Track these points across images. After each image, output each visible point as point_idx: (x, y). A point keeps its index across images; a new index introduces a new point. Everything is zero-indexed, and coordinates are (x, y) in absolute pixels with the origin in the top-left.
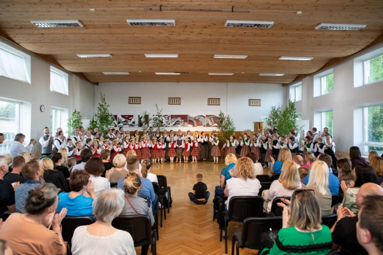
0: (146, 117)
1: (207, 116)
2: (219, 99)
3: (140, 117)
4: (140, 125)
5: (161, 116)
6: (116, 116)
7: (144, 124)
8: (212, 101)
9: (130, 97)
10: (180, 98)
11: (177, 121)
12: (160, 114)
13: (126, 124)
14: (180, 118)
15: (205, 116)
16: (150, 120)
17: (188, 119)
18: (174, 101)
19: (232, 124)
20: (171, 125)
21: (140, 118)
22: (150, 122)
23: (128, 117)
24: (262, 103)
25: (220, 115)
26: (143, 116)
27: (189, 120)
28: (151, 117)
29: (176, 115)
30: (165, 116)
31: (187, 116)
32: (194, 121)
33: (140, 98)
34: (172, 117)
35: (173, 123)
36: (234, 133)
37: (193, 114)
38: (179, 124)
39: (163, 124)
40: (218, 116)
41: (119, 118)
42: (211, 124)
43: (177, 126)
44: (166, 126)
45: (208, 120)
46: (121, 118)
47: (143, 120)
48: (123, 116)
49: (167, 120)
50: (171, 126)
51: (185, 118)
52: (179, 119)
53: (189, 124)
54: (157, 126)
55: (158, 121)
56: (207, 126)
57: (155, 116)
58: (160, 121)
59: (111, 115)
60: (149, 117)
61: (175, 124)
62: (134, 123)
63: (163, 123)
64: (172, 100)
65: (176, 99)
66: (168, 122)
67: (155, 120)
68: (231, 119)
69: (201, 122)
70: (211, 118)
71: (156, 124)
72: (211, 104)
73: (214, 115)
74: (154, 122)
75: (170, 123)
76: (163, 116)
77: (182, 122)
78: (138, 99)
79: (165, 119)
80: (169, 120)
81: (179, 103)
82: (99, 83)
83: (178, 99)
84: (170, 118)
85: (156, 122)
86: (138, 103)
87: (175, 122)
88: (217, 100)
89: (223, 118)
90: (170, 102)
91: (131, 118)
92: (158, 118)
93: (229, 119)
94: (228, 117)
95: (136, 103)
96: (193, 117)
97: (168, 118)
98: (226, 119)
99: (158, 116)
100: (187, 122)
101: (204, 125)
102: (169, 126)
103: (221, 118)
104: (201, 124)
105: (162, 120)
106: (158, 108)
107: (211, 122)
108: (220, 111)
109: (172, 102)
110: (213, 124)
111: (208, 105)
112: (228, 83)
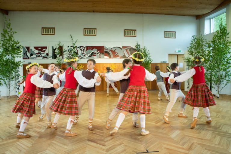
0: (61, 48)
1: (124, 47)
2: (136, 30)
3: (54, 48)
4: (55, 56)
5: (76, 47)
6: (28, 48)
7: (58, 56)
8: (128, 32)
9: (42, 28)
10: (96, 29)
11: (93, 53)
12: (75, 46)
13: (39, 56)
14: (96, 50)
15: (121, 47)
16: (65, 51)
17: (104, 50)
18: (90, 32)
19: (149, 56)
20: (87, 56)
21: (54, 50)
22: (64, 53)
23: (41, 49)
24: (177, 35)
25: (137, 47)
26: (58, 47)
27: (106, 52)
28: (65, 48)
29: (92, 47)
30: (81, 47)
31: (103, 47)
32: (110, 52)
33: (54, 28)
34: (88, 48)
35: (89, 55)
36: (151, 65)
37: (109, 46)
38: (95, 55)
39: (78, 56)
40: (135, 48)
41: (31, 50)
43: (94, 58)
44: (82, 58)
45: (125, 51)
46: (33, 49)
47: (57, 51)
48: (36, 48)
49: (82, 52)
50: (87, 58)
51: (101, 49)
52: (95, 50)
53: (105, 55)
55: (73, 52)
56: (123, 58)
57: (69, 48)
58: (75, 52)
59: (22, 47)
60: (64, 48)
61: (91, 56)
62: (47, 54)
63: (78, 54)
64: (88, 31)
65: (91, 30)
66: (84, 53)
67: (70, 51)
68: (147, 51)
69: (118, 54)
70: (127, 49)
71: (70, 55)
72: (127, 35)
73: (130, 47)
74: (69, 53)
75: (85, 54)
76: (78, 47)
77: (97, 54)
78: (52, 29)
79: (80, 50)
80: (85, 51)
81: (94, 33)
82: (9, 12)
83: (93, 30)
84: (85, 49)
85: (70, 53)
86: (52, 33)
87: (90, 54)
88: (133, 31)
89: (140, 49)
90: (86, 33)
91: (45, 49)
92: (73, 49)
93: (145, 50)
94: (145, 48)
95: (49, 33)
96: (109, 49)
97: (84, 49)
98: (142, 50)
99: (73, 47)
100: (103, 53)
101: (120, 56)
102: (84, 58)
103: (137, 50)
104: (118, 55)
105: (78, 52)
106: (73, 39)
107: (127, 54)
108: (136, 43)
109: (88, 33)
110: (129, 56)
111: (125, 36)
112: (144, 14)
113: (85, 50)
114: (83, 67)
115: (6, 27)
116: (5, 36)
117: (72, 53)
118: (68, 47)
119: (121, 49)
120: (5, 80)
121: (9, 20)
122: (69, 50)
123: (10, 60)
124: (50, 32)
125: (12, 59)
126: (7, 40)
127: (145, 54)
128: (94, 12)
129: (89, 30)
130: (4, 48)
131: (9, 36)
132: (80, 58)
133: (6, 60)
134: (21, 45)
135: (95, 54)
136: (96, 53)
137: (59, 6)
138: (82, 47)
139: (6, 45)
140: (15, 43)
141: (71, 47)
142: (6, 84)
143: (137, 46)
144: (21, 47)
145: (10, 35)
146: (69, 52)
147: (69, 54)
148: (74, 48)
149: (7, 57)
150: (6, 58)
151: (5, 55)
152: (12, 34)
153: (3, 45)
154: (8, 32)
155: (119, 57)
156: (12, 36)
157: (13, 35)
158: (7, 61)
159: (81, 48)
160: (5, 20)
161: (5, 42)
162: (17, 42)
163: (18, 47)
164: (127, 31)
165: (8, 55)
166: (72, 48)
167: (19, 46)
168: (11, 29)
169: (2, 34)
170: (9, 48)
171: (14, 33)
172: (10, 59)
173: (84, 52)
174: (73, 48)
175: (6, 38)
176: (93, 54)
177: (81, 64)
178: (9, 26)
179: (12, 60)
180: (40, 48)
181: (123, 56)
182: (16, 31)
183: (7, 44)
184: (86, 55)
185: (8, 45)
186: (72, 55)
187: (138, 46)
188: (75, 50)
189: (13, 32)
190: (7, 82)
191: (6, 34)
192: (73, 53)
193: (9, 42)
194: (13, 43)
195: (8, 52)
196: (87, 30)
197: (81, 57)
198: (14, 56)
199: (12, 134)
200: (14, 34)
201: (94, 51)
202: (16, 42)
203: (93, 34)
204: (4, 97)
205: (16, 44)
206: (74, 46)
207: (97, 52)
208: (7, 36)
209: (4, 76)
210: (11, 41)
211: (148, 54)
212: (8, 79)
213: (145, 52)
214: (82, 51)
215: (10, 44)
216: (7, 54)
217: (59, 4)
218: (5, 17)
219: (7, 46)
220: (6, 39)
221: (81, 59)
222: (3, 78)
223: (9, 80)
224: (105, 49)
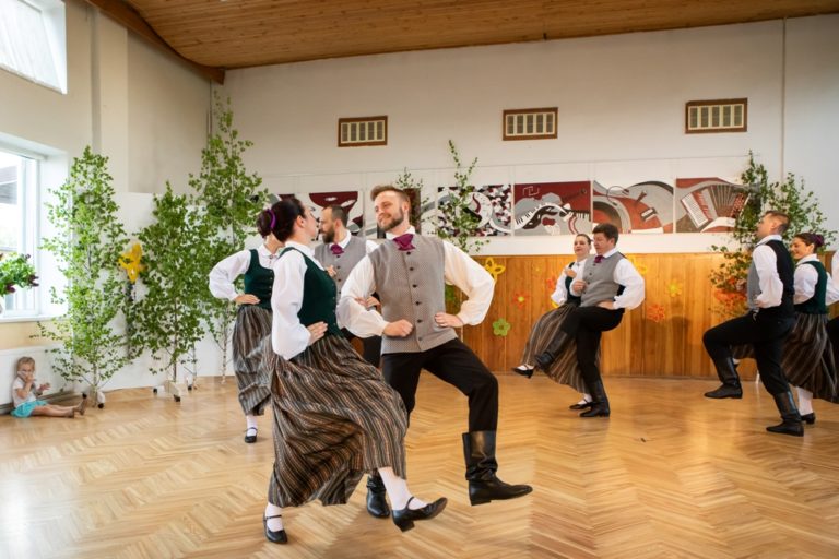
1: (682, 183)
2: (744, 101)
5: (472, 189)
8: (705, 113)
9: (341, 120)
10: (555, 110)
11: (542, 211)
12: (467, 184)
14: (557, 198)
15: (672, 183)
16: (426, 209)
17: (593, 199)
18: (529, 123)
19: (811, 217)
20: (516, 226)
22: (422, 217)
25: (748, 177)
27: (598, 205)
28: (428, 195)
29: (536, 186)
30: (490, 188)
31: (587, 184)
32: (620, 207)
33: (385, 118)
34: (521, 191)
35: (526, 220)
37: (612, 177)
38: (552, 222)
39: (481, 225)
40: (740, 182)
42: (698, 218)
43: (545, 233)
44: (495, 234)
45: (689, 201)
48: (318, 198)
49: (498, 209)
50: (517, 233)
51: (576, 194)
52: (551, 201)
54: (456, 233)
55: (458, 209)
56: (679, 230)
57: (445, 193)
58: (466, 210)
59: (271, 196)
60: (423, 196)
61: (535, 222)
62: (359, 222)
63: (480, 218)
64: (520, 120)
65: (535, 116)
66: (503, 214)
67: (447, 206)
68: (803, 195)
69: (654, 212)
70: (700, 191)
71: (449, 224)
72: (699, 127)
73: (716, 179)
74: (443, 216)
75: (509, 218)
76: (481, 191)
77: (562, 214)
78: (375, 123)
79: (488, 201)
80: (507, 206)
81: (549, 129)
82: (228, 73)
83: (545, 115)
84: (511, 197)
85: (449, 214)
86: (376, 139)
87: (532, 215)
88: (732, 107)
89: (764, 189)
90: (511, 131)
91: (350, 202)
92: (457, 200)
93: (792, 192)
94: (791, 183)
95: (367, 140)
96: (614, 192)
97: (504, 198)
98: (778, 192)
99: (458, 191)
100: (588, 212)
101: (665, 222)
102: (506, 234)
103: (751, 191)
104: (655, 218)
105: (478, 210)
106: (458, 157)
107: (700, 212)
108: (749, 158)
109: (520, 129)
110: (710, 221)
111: (688, 132)
112: (790, 22)
113: (508, 200)
114: (498, 270)
115: (216, 127)
116: (213, 160)
117: (454, 214)
118: (440, 189)
119: (670, 189)
120: (213, 319)
121: (229, 102)
122: (442, 203)
123: (230, 246)
124: (371, 136)
125: (235, 240)
126: (219, 172)
127: (791, 209)
128: (546, 37)
129: (525, 116)
130: (211, 204)
131: (226, 157)
132: (486, 233)
133: (216, 245)
134: (266, 191)
135: (550, 217)
136: (554, 214)
137: (406, 29)
138: (495, 190)
139: (218, 191)
140: (247, 183)
141: (452, 192)
142: (213, 331)
143: (750, 173)
144: (265, 196)
145: (230, 155)
146: (444, 212)
147: (441, 218)
148: (463, 192)
149: (221, 234)
150: (215, 238)
151: (215, 227)
152: (238, 149)
153: (208, 191)
154: (225, 146)
155: (660, 226)
156: (237, 158)
157: (241, 155)
158: (220, 248)
159: (492, 195)
160: (214, 101)
161: (214, 181)
162: (254, 180)
163: (256, 198)
164: (699, 108)
165: (224, 229)
166: (456, 193)
167: (260, 193)
168: (235, 134)
169: (204, 152)
170: (225, 203)
171: (244, 146)
172: (229, 241)
173: (504, 208)
174: (461, 195)
175: (219, 166)
176: (545, 216)
177: (491, 259)
178: (229, 122)
179: (236, 245)
180: (333, 199)
181: (678, 223)
182: (249, 140)
183: (221, 189)
184: (513, 221)
185: (224, 191)
186: (455, 224)
187: (754, 174)
188: (468, 201)
189: (241, 143)
190: (217, 327)
191: (217, 152)
192: (458, 215)
193: (226, 181)
194: (239, 182)
195: (224, 218)
196: (515, 117)
197: (491, 232)
198: (243, 229)
199: (238, 517)
200: (243, 150)
201: (547, 205)
202: (248, 179)
203: (545, 132)
204: (207, 379)
205: (251, 185)
206: (465, 187)
207: (558, 208)
208: (220, 157)
209: (210, 304)
210: (232, 177)
211: (809, 210)
212: (221, 315)
213: (791, 200)
214: (494, 204)
215: (230, 188)
216: (219, 223)
217: (407, 21)
218: (215, 92)
219: (218, 197)
220: (217, 168)
221: (492, 239)
222: (205, 312)
223: (226, 317)
224: (596, 193)
